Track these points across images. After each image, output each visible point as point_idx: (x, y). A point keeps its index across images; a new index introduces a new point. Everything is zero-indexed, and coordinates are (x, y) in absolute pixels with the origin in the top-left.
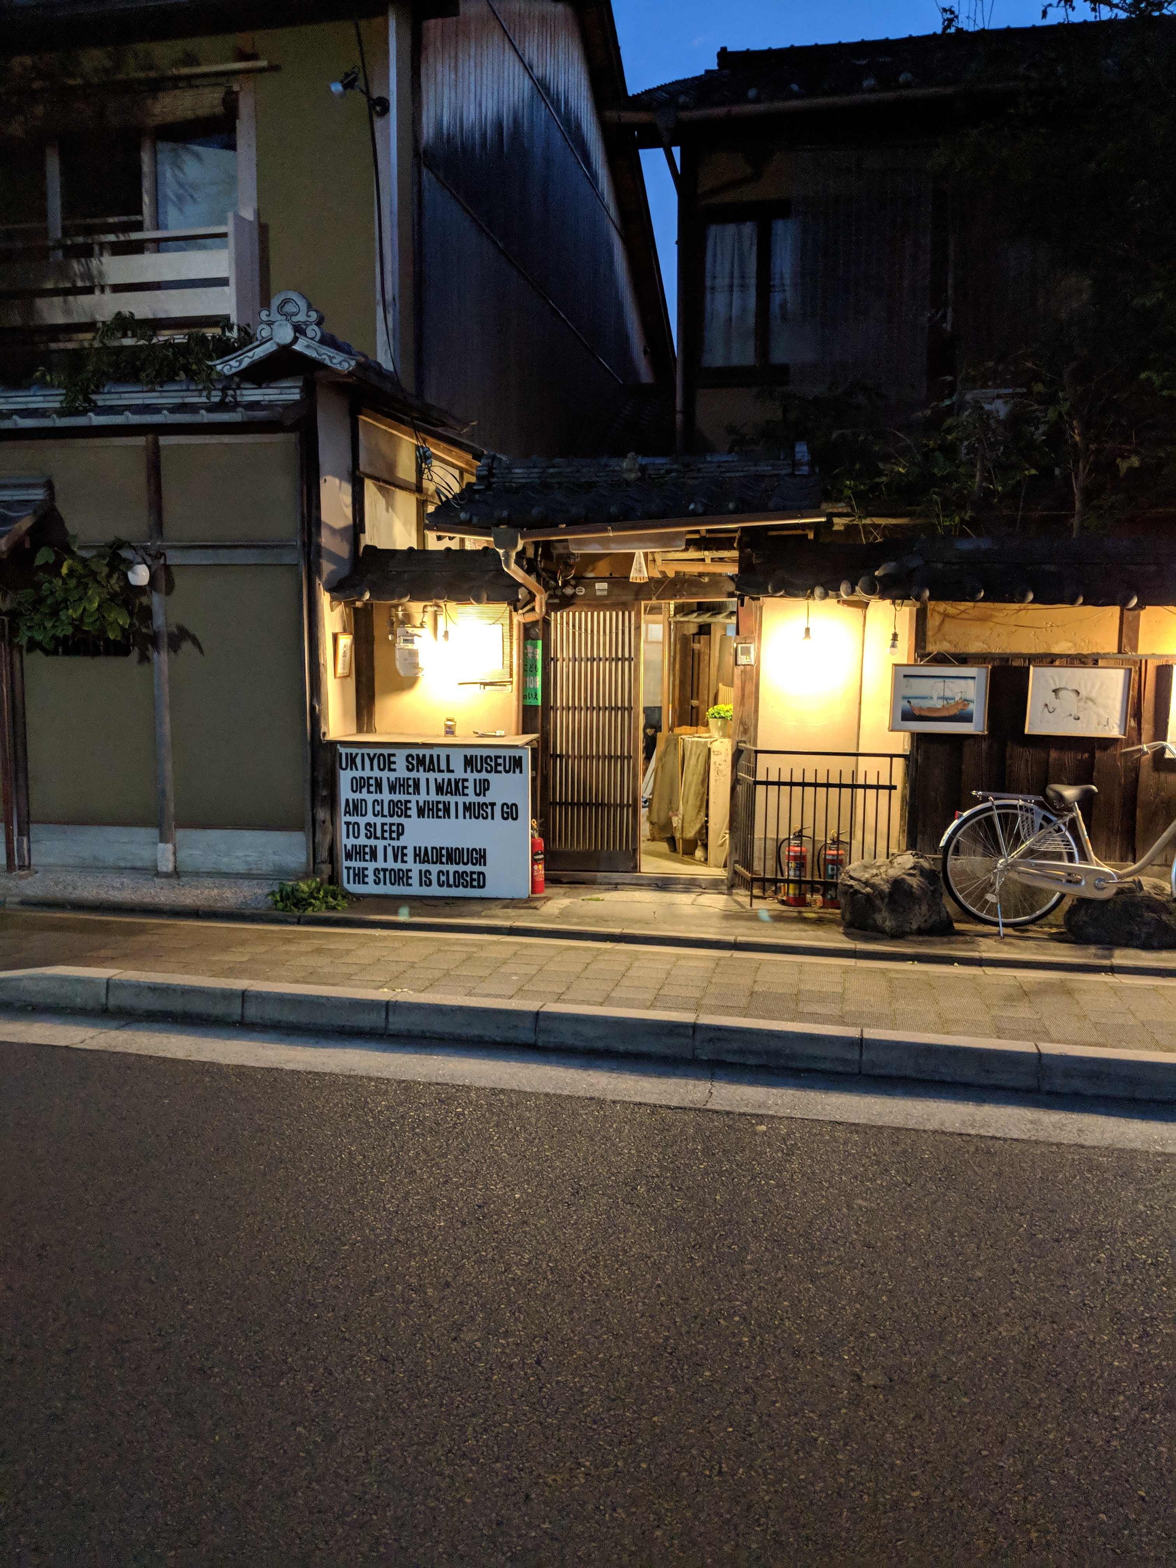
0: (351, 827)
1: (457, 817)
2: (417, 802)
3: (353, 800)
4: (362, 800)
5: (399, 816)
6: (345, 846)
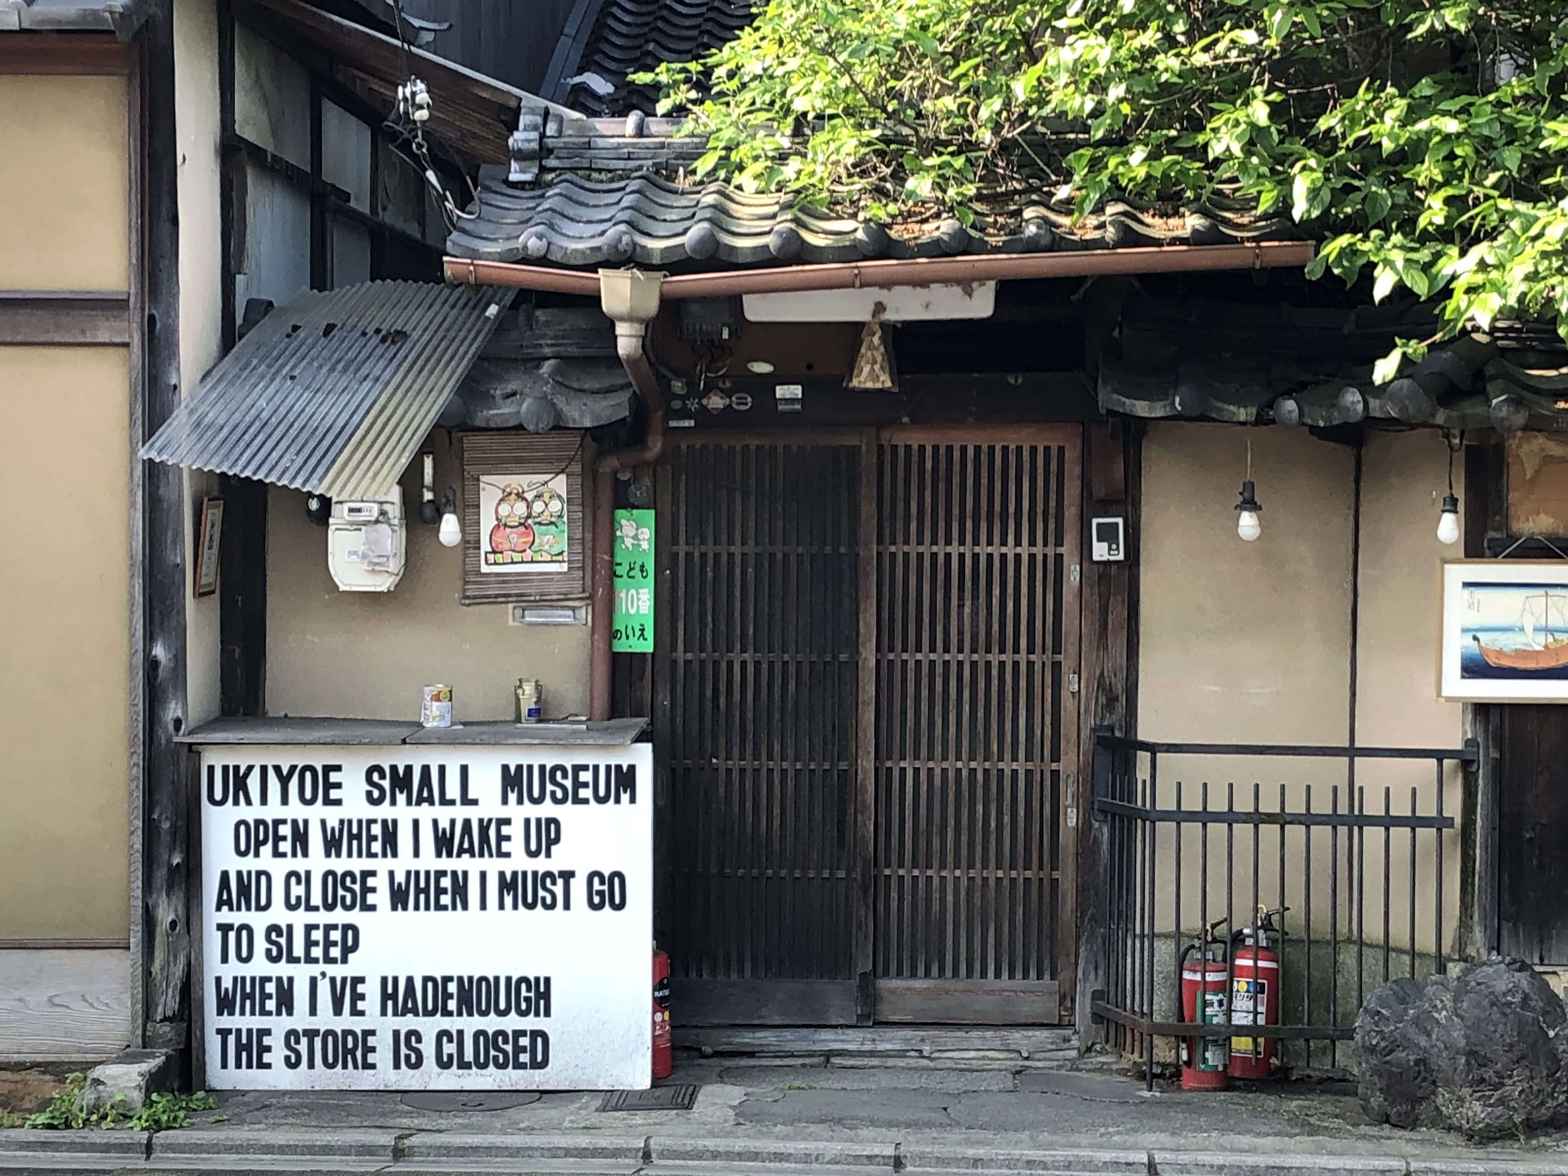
0: (232, 935)
1: (483, 906)
2: (391, 874)
3: (239, 874)
4: (259, 874)
5: (347, 908)
6: (218, 980)
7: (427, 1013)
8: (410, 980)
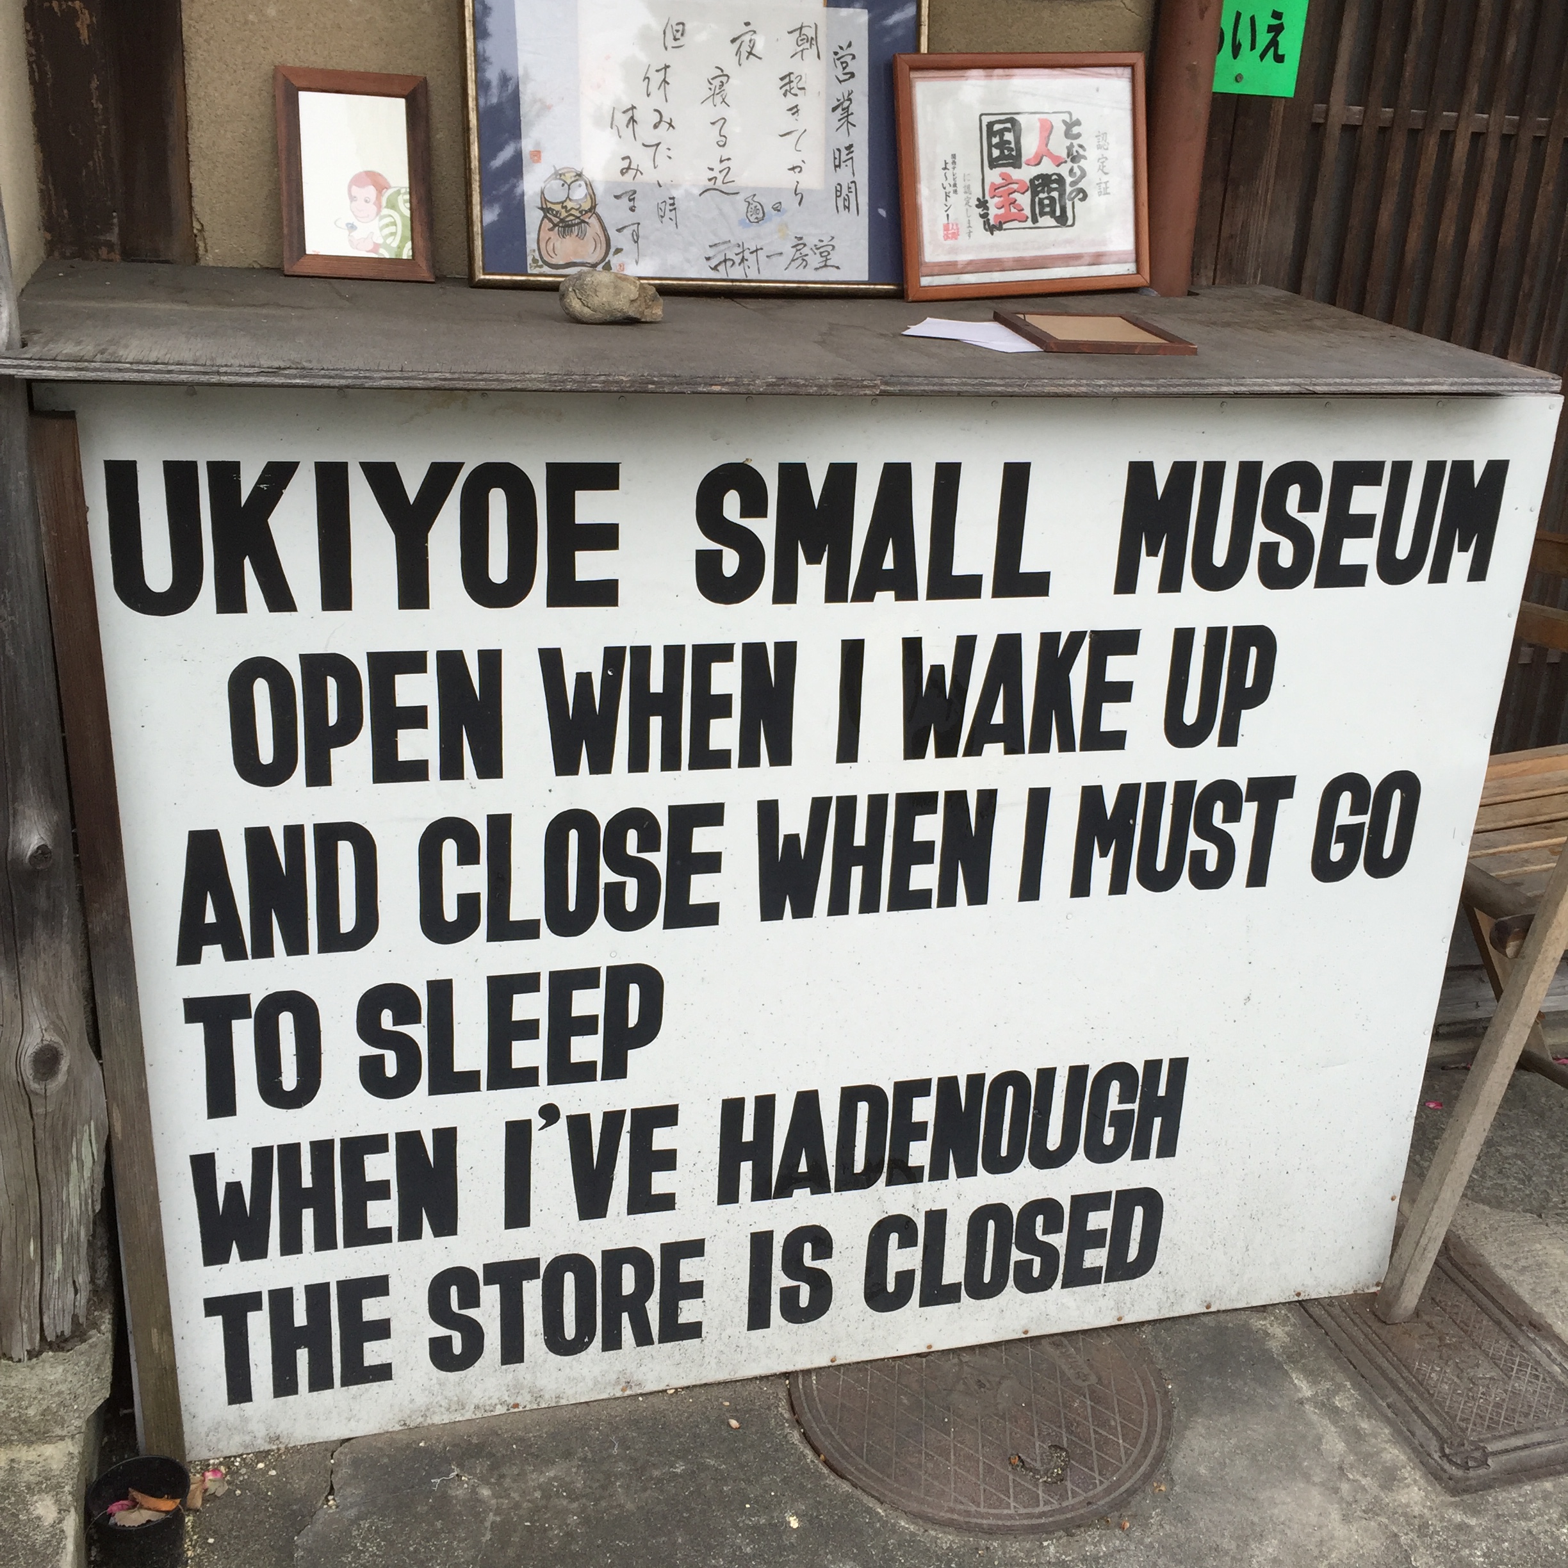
0: (243, 1032)
1: (1030, 889)
2: (768, 812)
3: (258, 839)
4: (329, 834)
5: (623, 921)
6: (203, 1166)
7: (849, 1181)
8: (807, 1103)
